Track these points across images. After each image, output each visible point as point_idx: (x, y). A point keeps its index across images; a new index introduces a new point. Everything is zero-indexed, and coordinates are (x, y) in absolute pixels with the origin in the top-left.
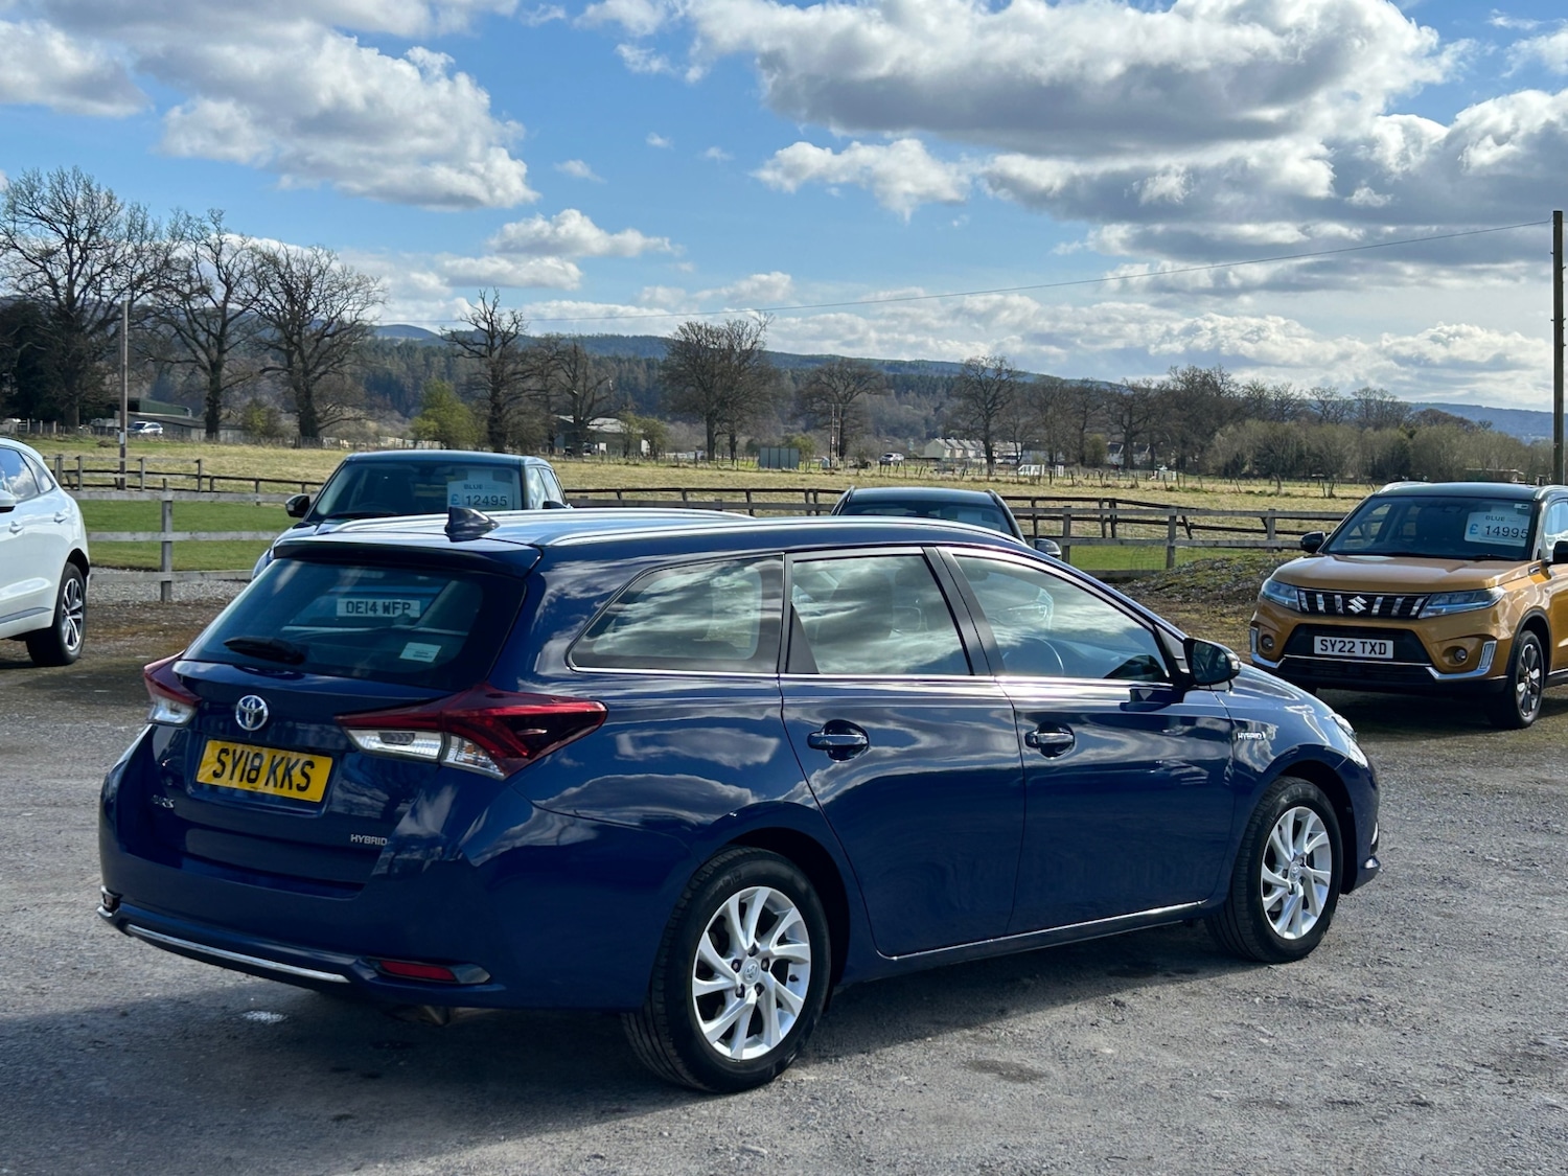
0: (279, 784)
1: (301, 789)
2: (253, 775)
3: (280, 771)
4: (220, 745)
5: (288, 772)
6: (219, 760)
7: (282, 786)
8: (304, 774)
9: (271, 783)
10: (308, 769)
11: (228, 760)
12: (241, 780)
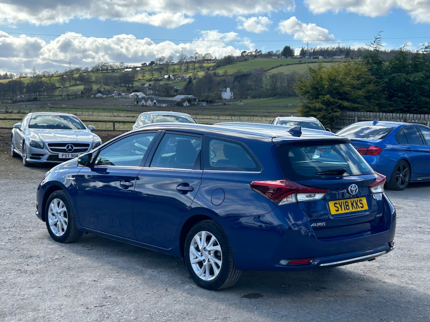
0: (356, 208)
1: (362, 207)
2: (348, 207)
3: (354, 204)
4: (333, 202)
5: (357, 204)
6: (336, 207)
7: (357, 208)
8: (361, 203)
9: (354, 208)
10: (361, 202)
11: (338, 205)
12: (345, 210)
